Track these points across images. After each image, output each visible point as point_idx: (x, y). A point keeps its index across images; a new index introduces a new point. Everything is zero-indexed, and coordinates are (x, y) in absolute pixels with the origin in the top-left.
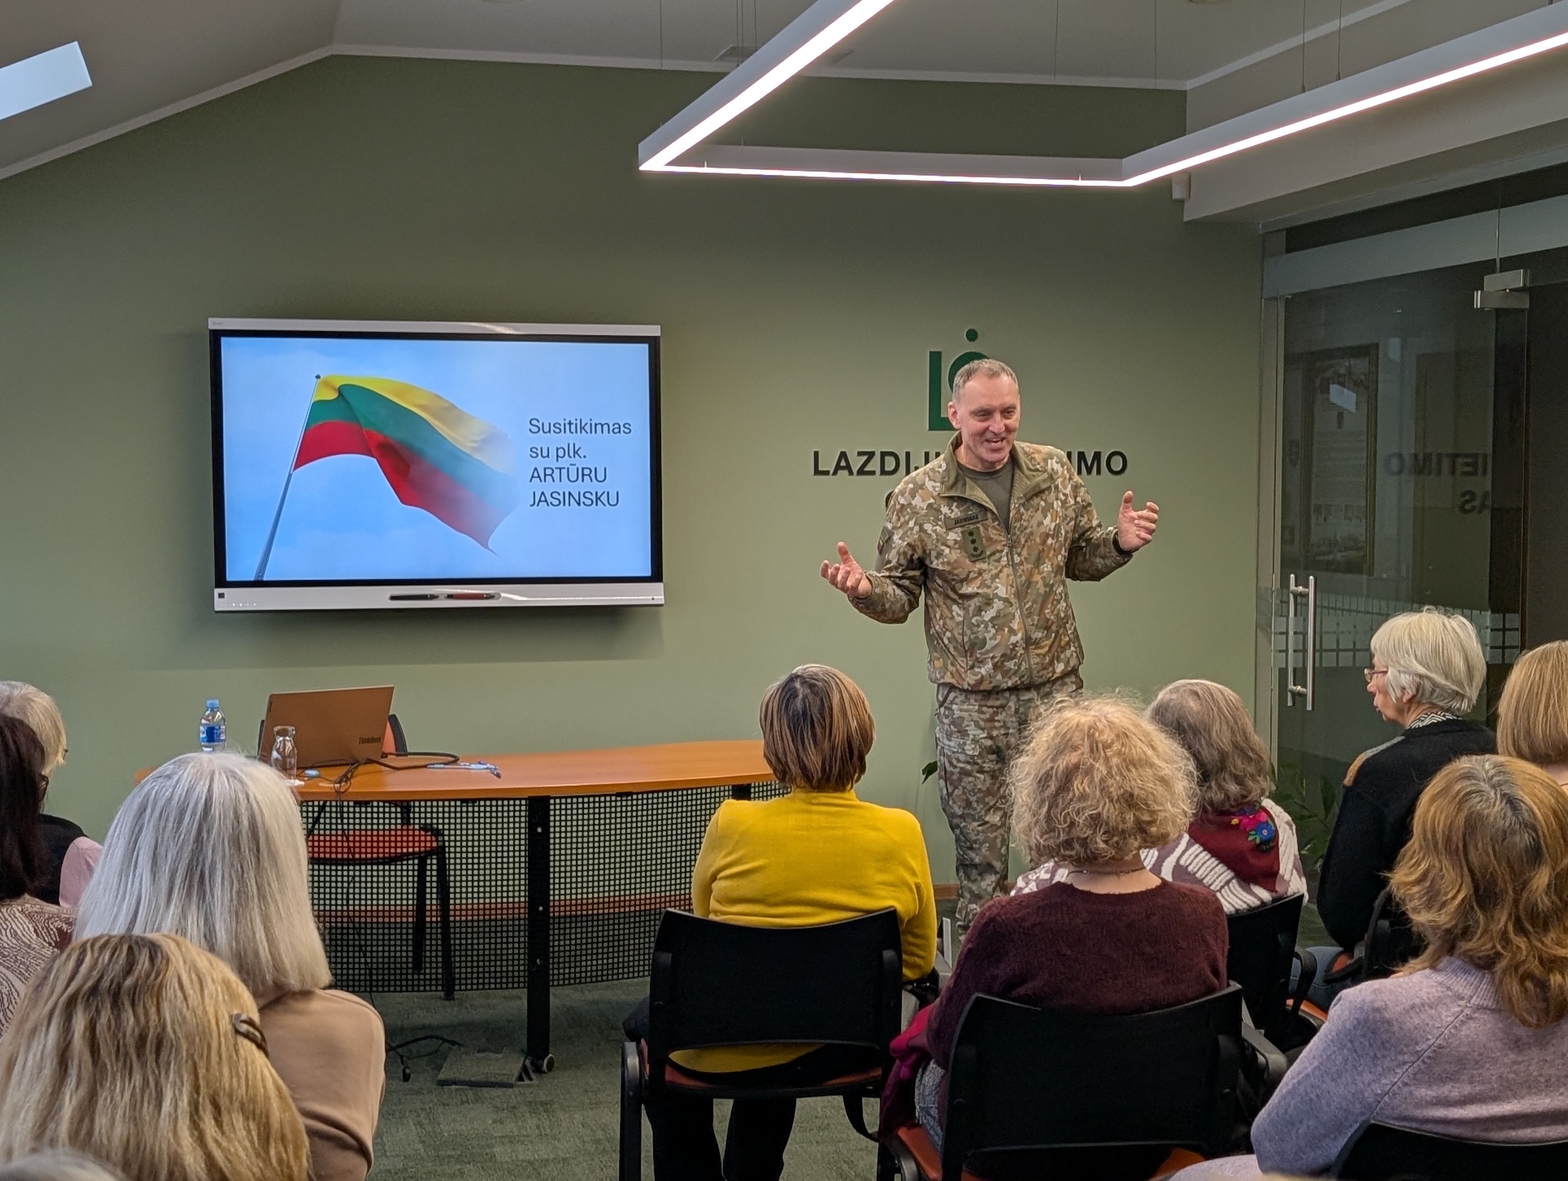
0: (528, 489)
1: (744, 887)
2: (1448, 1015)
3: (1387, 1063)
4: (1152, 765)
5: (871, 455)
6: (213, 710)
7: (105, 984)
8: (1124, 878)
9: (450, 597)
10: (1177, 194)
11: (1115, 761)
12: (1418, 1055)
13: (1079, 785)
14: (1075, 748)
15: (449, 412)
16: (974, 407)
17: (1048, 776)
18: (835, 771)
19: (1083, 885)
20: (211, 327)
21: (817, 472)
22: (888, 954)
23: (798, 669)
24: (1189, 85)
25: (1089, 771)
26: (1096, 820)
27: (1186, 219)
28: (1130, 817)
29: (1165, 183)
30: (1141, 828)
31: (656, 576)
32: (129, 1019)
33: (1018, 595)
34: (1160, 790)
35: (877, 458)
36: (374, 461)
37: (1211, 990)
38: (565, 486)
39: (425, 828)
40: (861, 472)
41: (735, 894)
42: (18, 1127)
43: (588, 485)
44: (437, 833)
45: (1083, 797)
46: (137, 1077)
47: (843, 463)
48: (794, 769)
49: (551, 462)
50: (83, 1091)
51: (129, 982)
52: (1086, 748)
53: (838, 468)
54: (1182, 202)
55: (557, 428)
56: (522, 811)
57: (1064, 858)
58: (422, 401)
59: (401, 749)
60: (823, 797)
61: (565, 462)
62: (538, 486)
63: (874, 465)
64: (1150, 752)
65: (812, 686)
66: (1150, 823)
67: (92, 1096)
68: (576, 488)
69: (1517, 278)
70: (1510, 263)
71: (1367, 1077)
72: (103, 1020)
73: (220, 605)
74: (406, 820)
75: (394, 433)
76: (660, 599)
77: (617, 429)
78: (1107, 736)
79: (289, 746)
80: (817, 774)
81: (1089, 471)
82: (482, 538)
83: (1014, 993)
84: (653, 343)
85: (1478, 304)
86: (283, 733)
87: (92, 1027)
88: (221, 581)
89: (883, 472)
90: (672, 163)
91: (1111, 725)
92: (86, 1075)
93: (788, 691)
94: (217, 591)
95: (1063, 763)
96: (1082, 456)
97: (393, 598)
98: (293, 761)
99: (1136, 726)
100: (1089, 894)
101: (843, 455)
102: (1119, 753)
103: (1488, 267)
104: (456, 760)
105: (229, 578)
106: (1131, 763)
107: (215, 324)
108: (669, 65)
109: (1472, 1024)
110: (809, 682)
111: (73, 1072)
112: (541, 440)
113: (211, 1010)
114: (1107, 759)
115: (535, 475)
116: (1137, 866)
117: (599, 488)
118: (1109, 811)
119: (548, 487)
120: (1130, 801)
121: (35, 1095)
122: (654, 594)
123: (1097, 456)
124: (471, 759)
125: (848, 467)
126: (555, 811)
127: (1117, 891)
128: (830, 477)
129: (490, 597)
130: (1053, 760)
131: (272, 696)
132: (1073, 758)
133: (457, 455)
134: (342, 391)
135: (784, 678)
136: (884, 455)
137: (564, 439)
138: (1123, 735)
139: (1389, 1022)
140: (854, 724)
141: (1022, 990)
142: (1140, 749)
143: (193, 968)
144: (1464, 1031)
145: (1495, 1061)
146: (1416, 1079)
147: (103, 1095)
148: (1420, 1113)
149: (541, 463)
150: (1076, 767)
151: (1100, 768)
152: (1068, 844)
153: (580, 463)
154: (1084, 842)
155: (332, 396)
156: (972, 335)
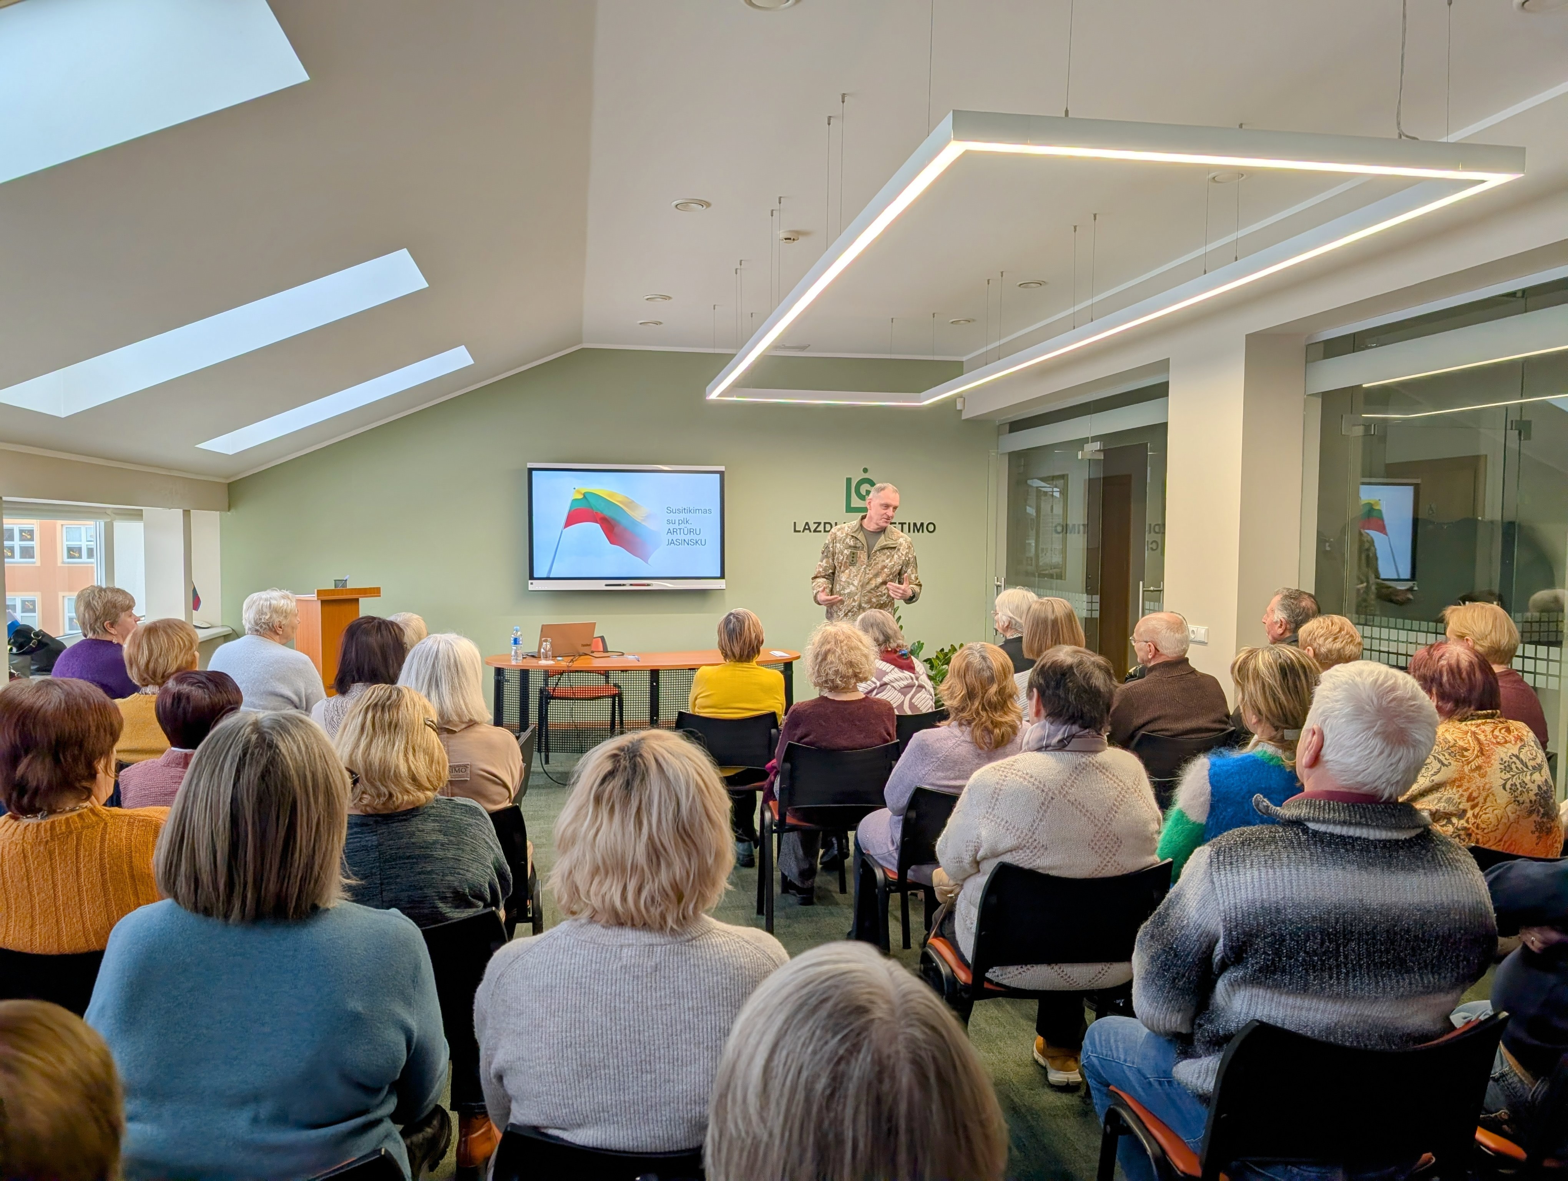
0: (665, 538)
1: (708, 702)
2: (950, 743)
3: (927, 762)
4: (860, 649)
5: (819, 524)
6: (517, 631)
7: (380, 703)
8: (849, 694)
9: (631, 585)
10: (959, 407)
11: (845, 648)
12: (938, 759)
13: (830, 658)
14: (829, 643)
15: (630, 504)
16: (883, 502)
17: (818, 654)
18: (746, 653)
19: (831, 696)
20: (529, 466)
21: (795, 531)
22: (773, 731)
23: (733, 611)
24: (964, 359)
25: (834, 653)
26: (837, 672)
27: (963, 418)
28: (851, 671)
29: (953, 401)
30: (856, 675)
31: (722, 576)
32: (387, 716)
33: (862, 586)
34: (864, 659)
35: (822, 525)
36: (598, 525)
37: (887, 741)
38: (682, 537)
39: (615, 685)
40: (815, 531)
41: (704, 704)
42: (345, 749)
43: (692, 536)
44: (619, 687)
45: (832, 663)
46: (387, 736)
47: (807, 528)
48: (729, 653)
49: (676, 526)
50: (368, 739)
51: (388, 703)
52: (833, 643)
53: (805, 529)
54: (961, 411)
55: (679, 511)
56: (647, 676)
57: (825, 687)
58: (620, 499)
59: (605, 650)
60: (740, 665)
61: (682, 526)
62: (670, 537)
63: (821, 528)
64: (859, 644)
65: (737, 618)
66: (860, 673)
67: (371, 741)
68: (687, 538)
69: (1097, 446)
70: (1095, 439)
71: (920, 767)
72: (378, 715)
73: (531, 588)
74: (607, 682)
75: (608, 513)
76: (724, 587)
77: (705, 511)
78: (842, 638)
79: (549, 646)
80: (737, 655)
81: (918, 531)
82: (645, 559)
83: (803, 741)
84: (722, 473)
85: (1080, 457)
86: (546, 641)
87: (374, 717)
88: (532, 577)
89: (825, 531)
90: (719, 396)
91: (843, 633)
92: (370, 734)
93: (727, 621)
94: (530, 581)
95: (824, 649)
96: (915, 524)
97: (607, 585)
98: (550, 653)
99: (854, 633)
100: (834, 700)
101: (807, 524)
102: (846, 644)
103: (1085, 440)
104: (623, 654)
105: (535, 576)
106: (851, 648)
107: (530, 465)
108: (718, 351)
109: (960, 747)
110: (736, 616)
111: (365, 733)
112: (672, 517)
113: (416, 716)
114: (841, 647)
115: (669, 531)
116: (855, 689)
117: (697, 537)
118: (842, 668)
119: (675, 537)
120: (851, 664)
121: (353, 739)
122: (720, 584)
123: (922, 524)
124: (629, 654)
125: (809, 529)
126: (662, 675)
127: (845, 699)
128: (801, 533)
129: (648, 585)
130: (820, 648)
131: (543, 626)
132: (828, 647)
133: (634, 523)
134: (584, 495)
135: (727, 614)
136: (825, 523)
137: (682, 516)
138: (849, 637)
139: (928, 745)
140: (753, 635)
141: (806, 740)
142: (855, 642)
143: (412, 700)
144: (957, 750)
145: (969, 763)
146: (937, 769)
147: (375, 741)
148: (938, 782)
149: (671, 527)
150: (829, 650)
151: (839, 651)
152: (826, 682)
153: (689, 526)
154: (833, 681)
155: (581, 497)
156: (865, 470)
